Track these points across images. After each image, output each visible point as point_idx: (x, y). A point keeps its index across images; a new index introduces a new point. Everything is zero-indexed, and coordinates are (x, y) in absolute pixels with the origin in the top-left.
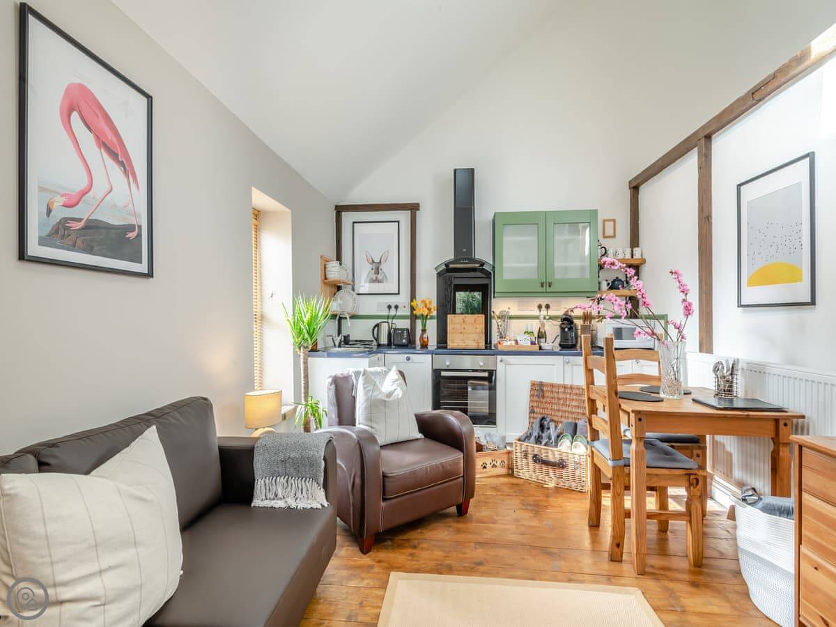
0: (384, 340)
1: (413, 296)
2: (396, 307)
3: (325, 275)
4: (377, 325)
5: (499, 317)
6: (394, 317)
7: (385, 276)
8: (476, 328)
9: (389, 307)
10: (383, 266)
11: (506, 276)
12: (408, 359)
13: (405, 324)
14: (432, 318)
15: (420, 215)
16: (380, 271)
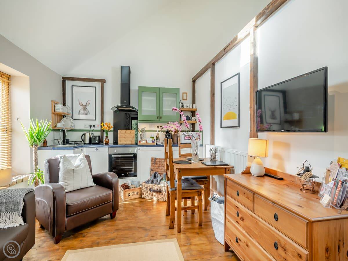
0: (87, 141)
1: (102, 121)
2: (94, 126)
3: (54, 110)
4: (84, 134)
5: (141, 131)
6: (93, 131)
7: (88, 112)
8: (131, 136)
9: (91, 126)
10: (87, 107)
11: (143, 114)
12: (97, 150)
13: (98, 134)
14: (111, 131)
15: (106, 85)
16: (86, 109)
